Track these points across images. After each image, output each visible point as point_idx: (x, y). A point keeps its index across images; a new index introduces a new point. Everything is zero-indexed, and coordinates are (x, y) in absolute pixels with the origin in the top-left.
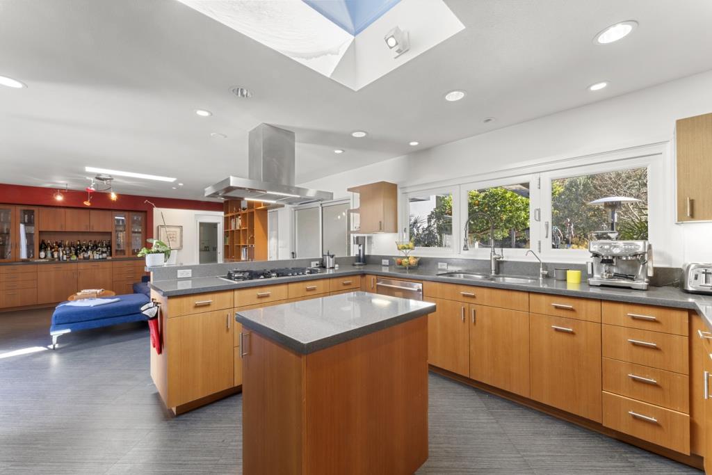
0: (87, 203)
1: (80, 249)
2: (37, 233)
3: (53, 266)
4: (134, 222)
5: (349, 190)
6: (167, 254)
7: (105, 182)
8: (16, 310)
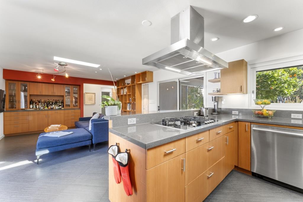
0: (53, 80)
1: (49, 104)
2: (29, 96)
7: (63, 67)
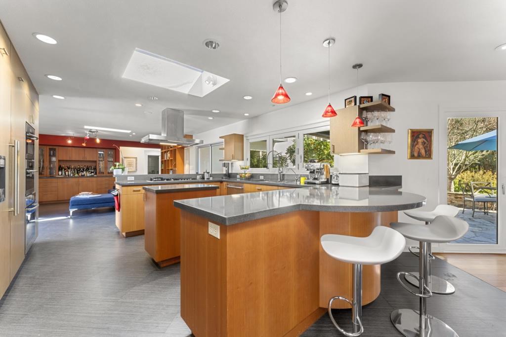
0: (84, 145)
1: (80, 170)
2: (58, 161)
3: (66, 179)
4: (109, 155)
5: (220, 137)
6: (123, 169)
7: (94, 133)
8: (48, 203)
